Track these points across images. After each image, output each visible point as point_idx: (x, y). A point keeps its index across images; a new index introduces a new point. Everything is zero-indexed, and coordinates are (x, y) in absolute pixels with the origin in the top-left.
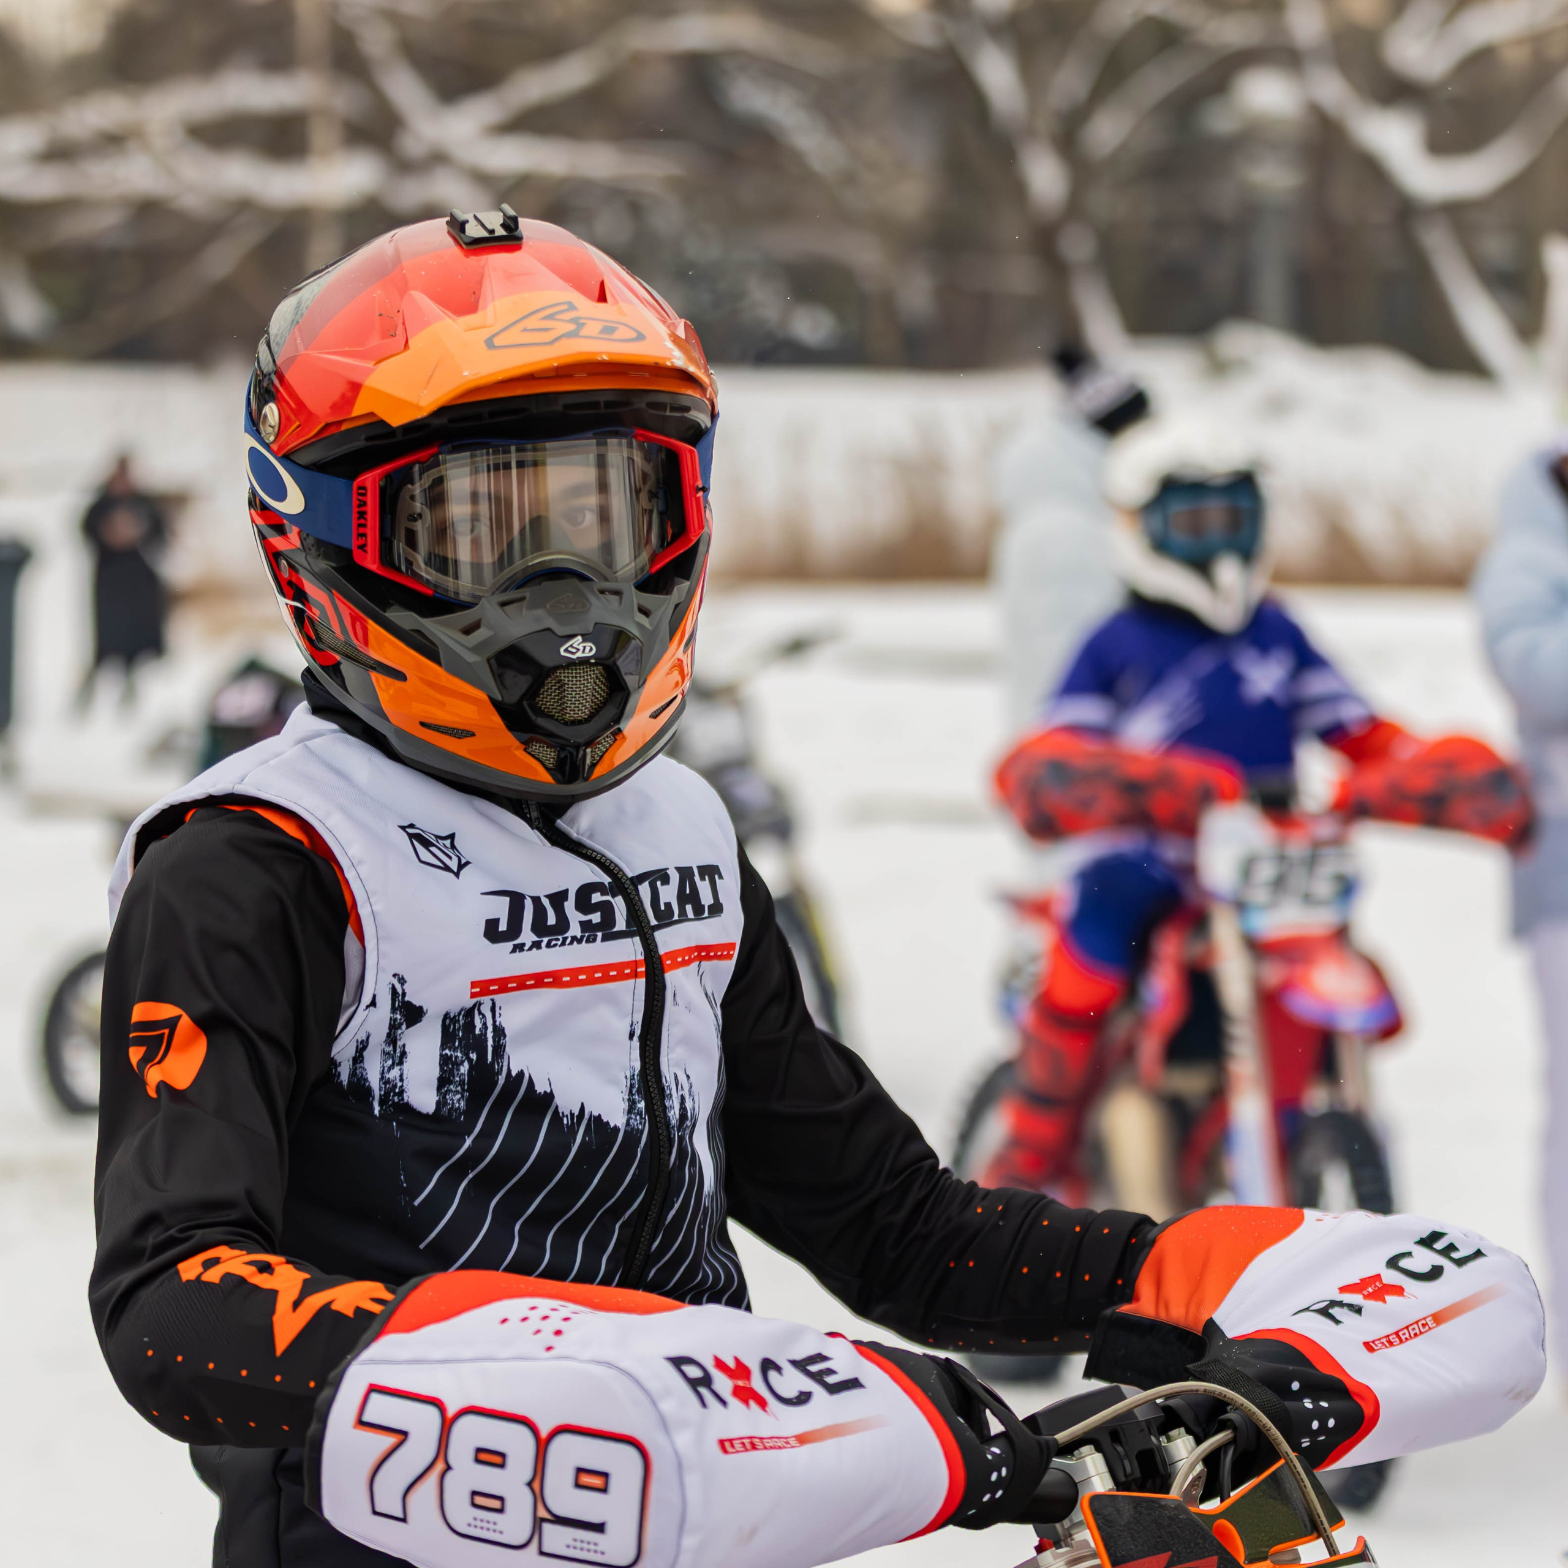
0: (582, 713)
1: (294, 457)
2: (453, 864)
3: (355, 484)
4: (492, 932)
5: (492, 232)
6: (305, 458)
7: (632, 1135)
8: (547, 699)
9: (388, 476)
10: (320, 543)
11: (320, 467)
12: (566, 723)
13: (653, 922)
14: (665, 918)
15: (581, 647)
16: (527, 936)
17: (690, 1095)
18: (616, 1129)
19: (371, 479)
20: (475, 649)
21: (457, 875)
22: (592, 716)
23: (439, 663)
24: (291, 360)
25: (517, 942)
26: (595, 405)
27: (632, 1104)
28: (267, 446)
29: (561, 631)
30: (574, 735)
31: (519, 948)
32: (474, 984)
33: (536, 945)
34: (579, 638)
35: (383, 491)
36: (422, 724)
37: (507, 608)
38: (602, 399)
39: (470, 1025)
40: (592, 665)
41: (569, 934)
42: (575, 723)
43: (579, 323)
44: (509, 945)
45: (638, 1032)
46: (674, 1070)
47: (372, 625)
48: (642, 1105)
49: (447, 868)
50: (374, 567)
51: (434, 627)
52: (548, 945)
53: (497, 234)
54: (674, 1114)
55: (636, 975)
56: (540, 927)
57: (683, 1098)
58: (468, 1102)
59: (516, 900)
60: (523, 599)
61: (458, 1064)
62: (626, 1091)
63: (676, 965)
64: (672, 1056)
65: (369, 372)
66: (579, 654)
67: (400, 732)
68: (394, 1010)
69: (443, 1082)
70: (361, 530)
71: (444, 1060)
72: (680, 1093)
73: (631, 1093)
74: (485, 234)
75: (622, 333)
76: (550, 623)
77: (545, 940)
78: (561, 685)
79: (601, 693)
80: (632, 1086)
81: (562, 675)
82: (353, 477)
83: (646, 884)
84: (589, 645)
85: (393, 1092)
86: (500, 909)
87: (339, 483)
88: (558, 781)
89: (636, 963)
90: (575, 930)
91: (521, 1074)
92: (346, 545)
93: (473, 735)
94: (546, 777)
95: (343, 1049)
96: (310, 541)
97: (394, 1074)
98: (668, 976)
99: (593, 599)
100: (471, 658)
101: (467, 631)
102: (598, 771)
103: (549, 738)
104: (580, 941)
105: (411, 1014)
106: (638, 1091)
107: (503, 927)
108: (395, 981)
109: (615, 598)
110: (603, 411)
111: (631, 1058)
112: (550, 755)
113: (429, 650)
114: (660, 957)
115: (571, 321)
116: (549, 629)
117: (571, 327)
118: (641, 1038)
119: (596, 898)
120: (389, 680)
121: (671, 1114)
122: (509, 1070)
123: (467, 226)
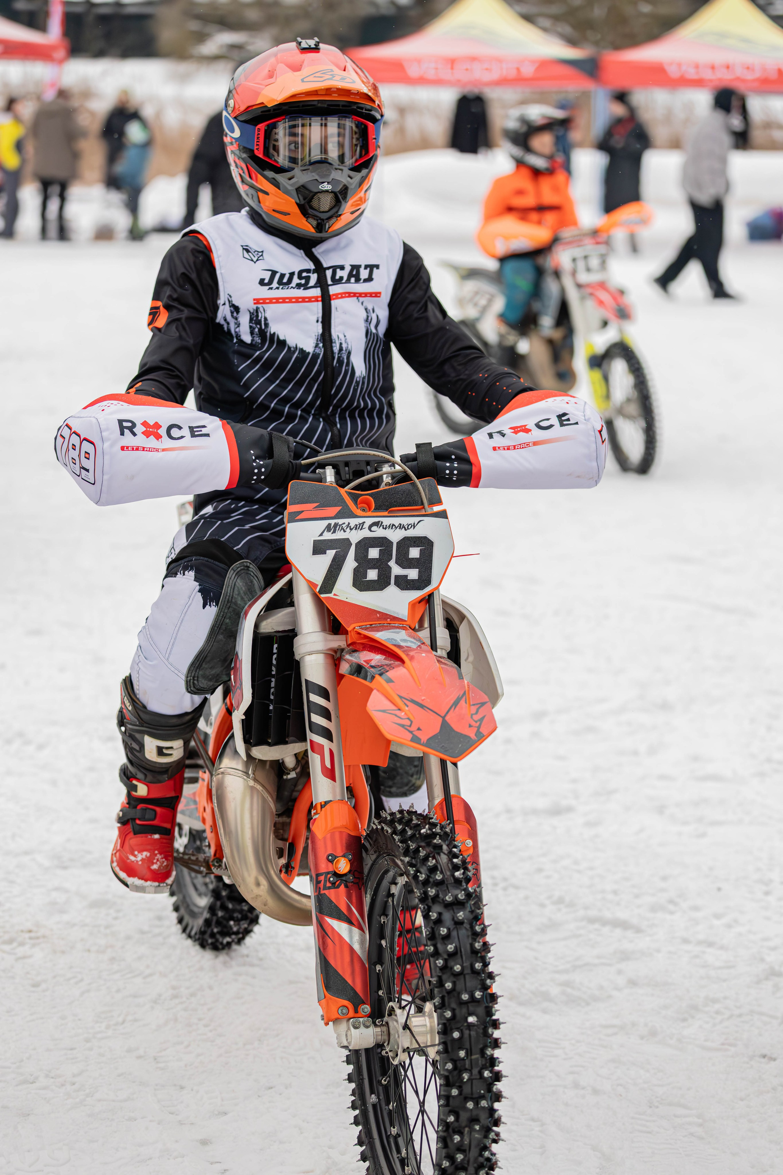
0: (327, 209)
1: (237, 118)
2: (255, 259)
3: (257, 127)
4: (262, 282)
5: (310, 46)
6: (242, 118)
7: (315, 356)
8: (315, 203)
9: (268, 126)
10: (244, 148)
11: (245, 122)
12: (321, 212)
13: (330, 282)
14: (337, 281)
15: (326, 186)
16: (275, 284)
17: (346, 342)
18: (309, 353)
19: (262, 126)
20: (291, 185)
21: (255, 262)
22: (329, 210)
23: (279, 189)
24: (239, 85)
25: (271, 286)
26: (338, 105)
27: (317, 346)
28: (229, 114)
29: (320, 180)
30: (324, 216)
31: (271, 288)
32: (254, 300)
33: (278, 288)
34: (326, 183)
35: (266, 131)
36: (273, 210)
37: (304, 172)
38: (341, 104)
39: (257, 316)
40: (330, 192)
41: (291, 286)
42: (323, 212)
43: (333, 76)
44: (268, 287)
45: (320, 320)
46: (337, 334)
47: (259, 176)
48: (321, 345)
49: (252, 260)
50: (261, 156)
51: (280, 177)
52: (282, 289)
53: (312, 47)
54: (336, 349)
55: (318, 301)
56: (280, 282)
57: (341, 344)
58: (261, 340)
59: (274, 273)
60: (309, 169)
61: (254, 329)
62: (315, 340)
63: (337, 298)
64: (337, 329)
65: (263, 89)
66: (326, 188)
67: (266, 213)
68: (230, 307)
69: (252, 333)
70: (258, 143)
71: (251, 327)
72: (340, 341)
73: (317, 341)
74: (308, 47)
75: (348, 80)
76: (317, 177)
77: (281, 287)
78: (319, 199)
79: (333, 203)
80: (318, 338)
81: (320, 195)
82: (256, 125)
83: (331, 270)
84: (329, 186)
85: (238, 336)
86: (267, 276)
87: (252, 127)
88: (317, 232)
89: (318, 297)
90: (293, 284)
91: (274, 333)
92: (251, 148)
93: (289, 214)
94: (313, 230)
95: (219, 319)
96: (241, 147)
97: (237, 330)
98: (333, 302)
99: (332, 171)
100: (290, 188)
101: (290, 179)
102: (330, 230)
103: (314, 217)
104: (294, 288)
105: (236, 309)
106: (320, 340)
107: (266, 281)
108: (228, 296)
109: (340, 171)
110: (341, 108)
111: (319, 329)
112: (314, 223)
113: (277, 184)
114: (329, 296)
115: (331, 75)
116: (317, 180)
117: (331, 77)
118: (322, 322)
119: (304, 274)
120: (264, 195)
121: (334, 349)
122: (270, 332)
123: (302, 43)
